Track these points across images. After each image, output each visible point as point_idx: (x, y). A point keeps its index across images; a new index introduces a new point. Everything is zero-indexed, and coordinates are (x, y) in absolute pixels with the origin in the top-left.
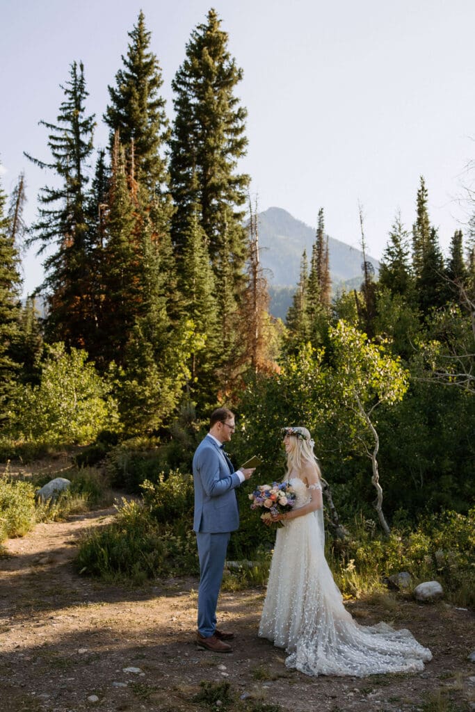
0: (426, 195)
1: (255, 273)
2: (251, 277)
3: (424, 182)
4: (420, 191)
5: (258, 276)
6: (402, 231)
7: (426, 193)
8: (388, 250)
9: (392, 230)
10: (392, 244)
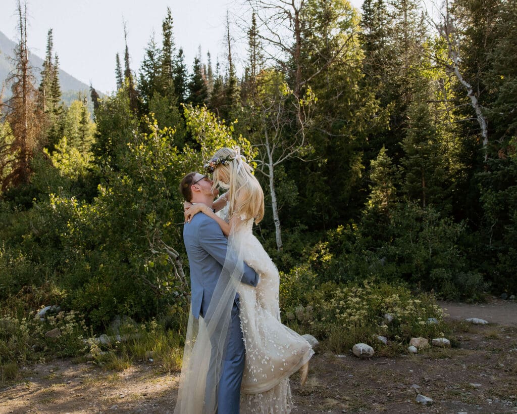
0: (172, 23)
1: (24, 70)
2: (21, 73)
3: (170, 12)
4: (167, 19)
5: (27, 73)
6: (156, 48)
7: (172, 21)
8: (145, 62)
9: (148, 47)
10: (148, 58)
